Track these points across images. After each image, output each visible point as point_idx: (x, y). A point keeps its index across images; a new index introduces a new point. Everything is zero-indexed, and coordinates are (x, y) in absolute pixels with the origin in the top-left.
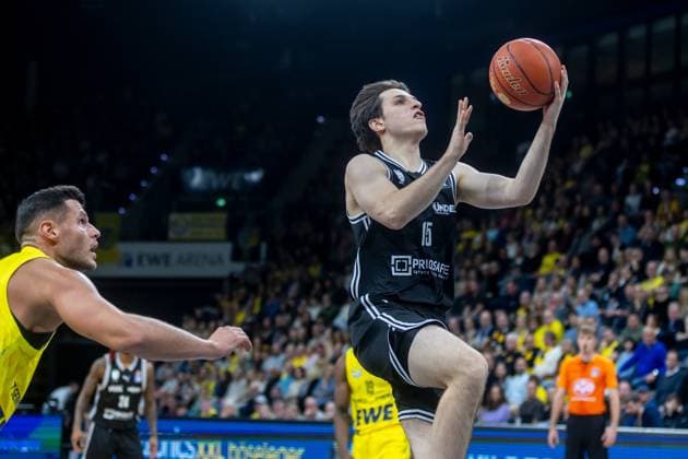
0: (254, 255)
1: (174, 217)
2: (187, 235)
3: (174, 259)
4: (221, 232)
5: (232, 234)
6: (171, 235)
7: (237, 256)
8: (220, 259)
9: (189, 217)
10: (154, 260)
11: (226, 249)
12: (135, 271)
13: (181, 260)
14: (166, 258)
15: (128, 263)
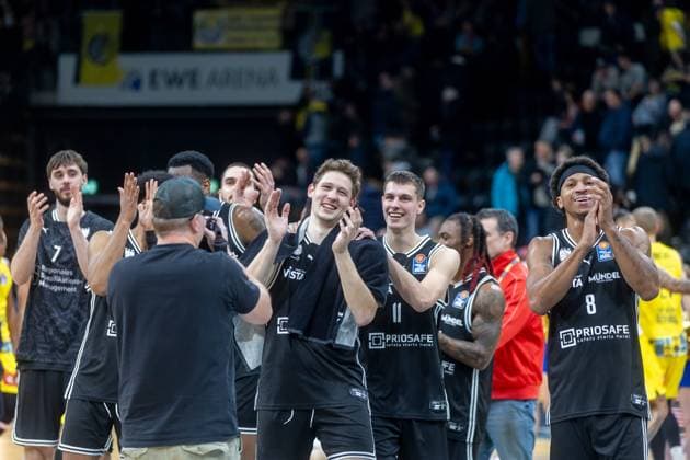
0: (324, 69)
1: (200, 16)
2: (221, 43)
3: (203, 78)
4: (272, 37)
5: (290, 40)
6: (199, 43)
7: (298, 71)
8: (272, 78)
9: (223, 15)
10: (174, 80)
11: (282, 61)
12: (146, 97)
13: (213, 80)
14: (193, 77)
15: (137, 85)
